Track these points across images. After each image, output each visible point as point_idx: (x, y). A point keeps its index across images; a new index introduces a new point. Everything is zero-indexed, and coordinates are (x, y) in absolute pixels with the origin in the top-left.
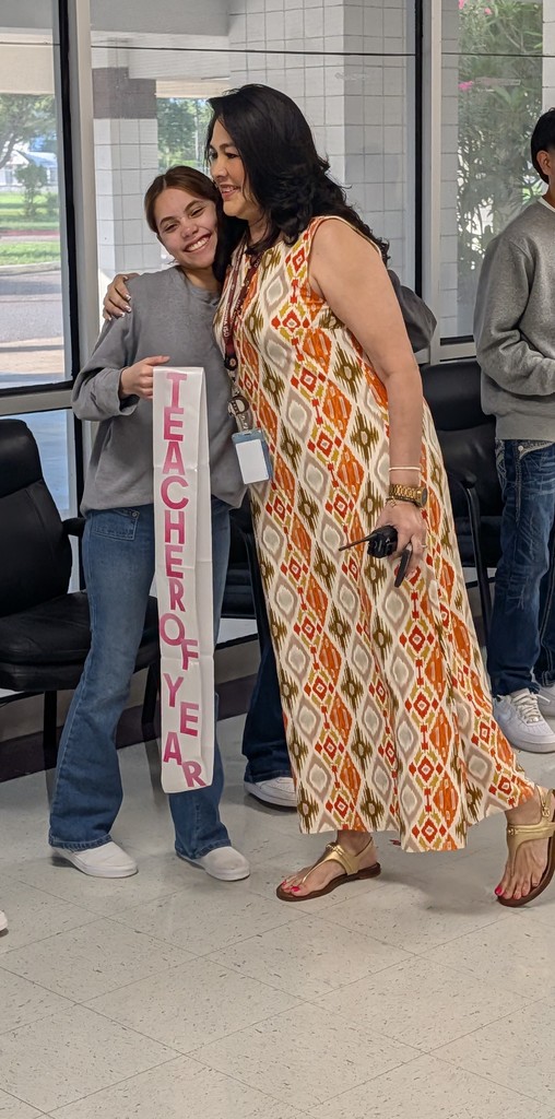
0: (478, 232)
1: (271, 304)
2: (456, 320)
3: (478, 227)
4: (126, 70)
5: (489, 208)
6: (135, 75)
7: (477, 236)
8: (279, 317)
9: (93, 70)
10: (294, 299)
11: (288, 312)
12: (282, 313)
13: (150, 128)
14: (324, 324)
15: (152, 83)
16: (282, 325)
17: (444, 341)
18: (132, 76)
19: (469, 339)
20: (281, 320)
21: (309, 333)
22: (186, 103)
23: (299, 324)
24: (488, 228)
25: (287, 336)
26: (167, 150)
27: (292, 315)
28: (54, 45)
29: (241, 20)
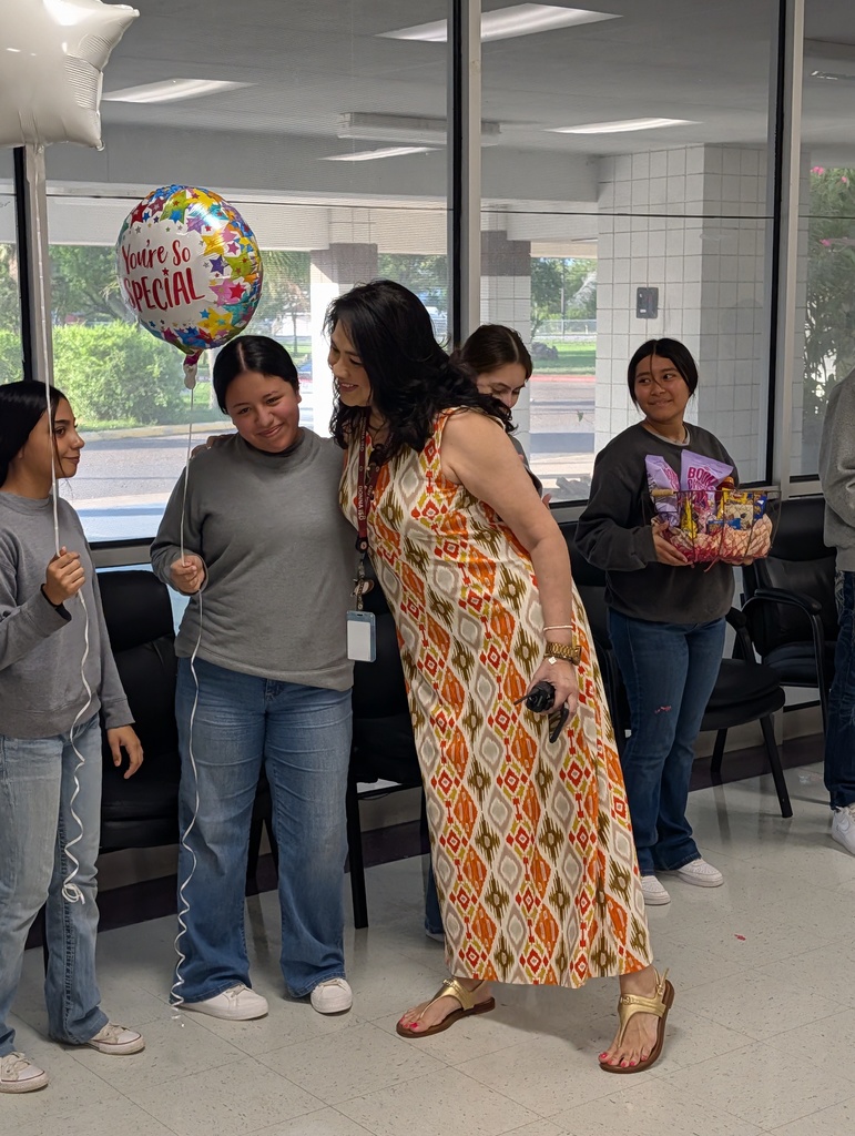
0: (822, 380)
1: (408, 496)
2: (800, 460)
3: (823, 375)
4: (504, 233)
5: (834, 357)
6: (513, 237)
7: (821, 384)
8: (418, 509)
9: (482, 233)
10: (430, 489)
11: (426, 502)
12: (420, 504)
13: (523, 284)
14: (460, 505)
15: (526, 245)
16: (421, 516)
17: (794, 479)
18: (509, 239)
19: (815, 478)
20: (421, 511)
21: (448, 517)
22: (554, 263)
23: (437, 512)
24: (831, 376)
25: (427, 524)
26: (536, 305)
27: (430, 505)
28: (448, 210)
29: (610, 187)
